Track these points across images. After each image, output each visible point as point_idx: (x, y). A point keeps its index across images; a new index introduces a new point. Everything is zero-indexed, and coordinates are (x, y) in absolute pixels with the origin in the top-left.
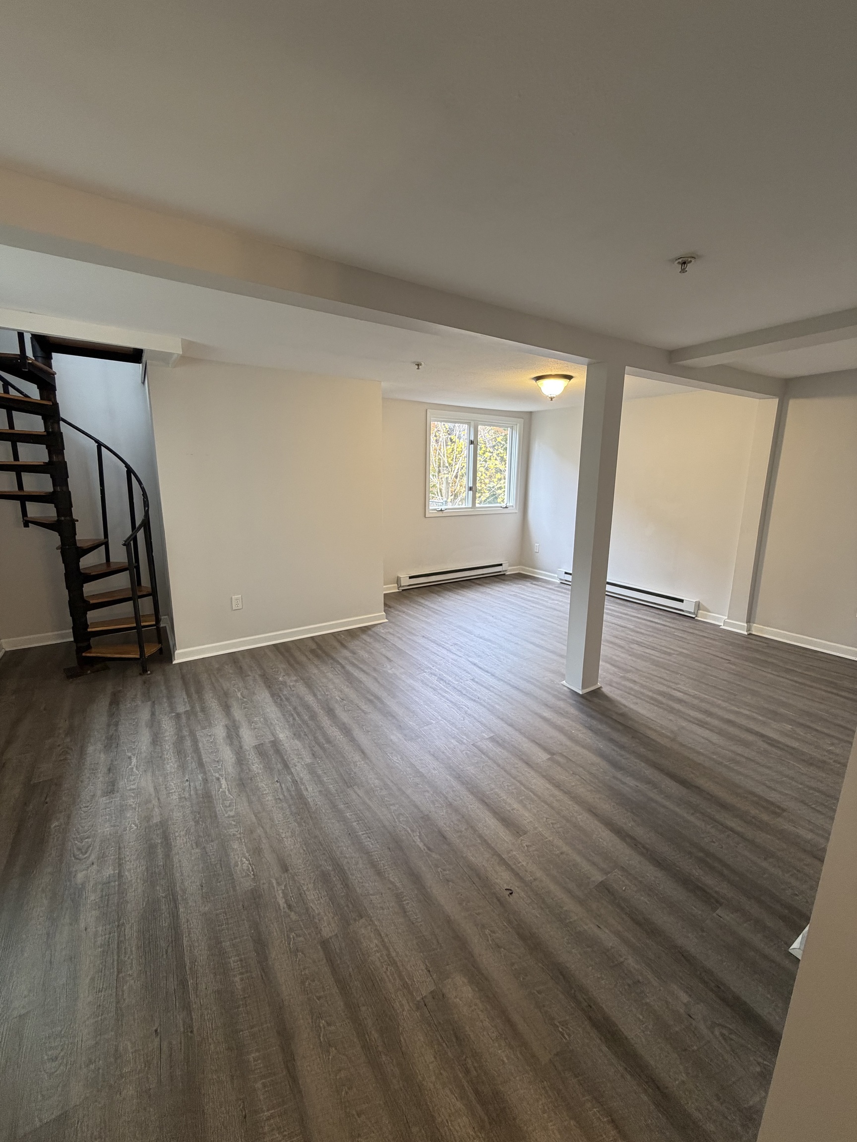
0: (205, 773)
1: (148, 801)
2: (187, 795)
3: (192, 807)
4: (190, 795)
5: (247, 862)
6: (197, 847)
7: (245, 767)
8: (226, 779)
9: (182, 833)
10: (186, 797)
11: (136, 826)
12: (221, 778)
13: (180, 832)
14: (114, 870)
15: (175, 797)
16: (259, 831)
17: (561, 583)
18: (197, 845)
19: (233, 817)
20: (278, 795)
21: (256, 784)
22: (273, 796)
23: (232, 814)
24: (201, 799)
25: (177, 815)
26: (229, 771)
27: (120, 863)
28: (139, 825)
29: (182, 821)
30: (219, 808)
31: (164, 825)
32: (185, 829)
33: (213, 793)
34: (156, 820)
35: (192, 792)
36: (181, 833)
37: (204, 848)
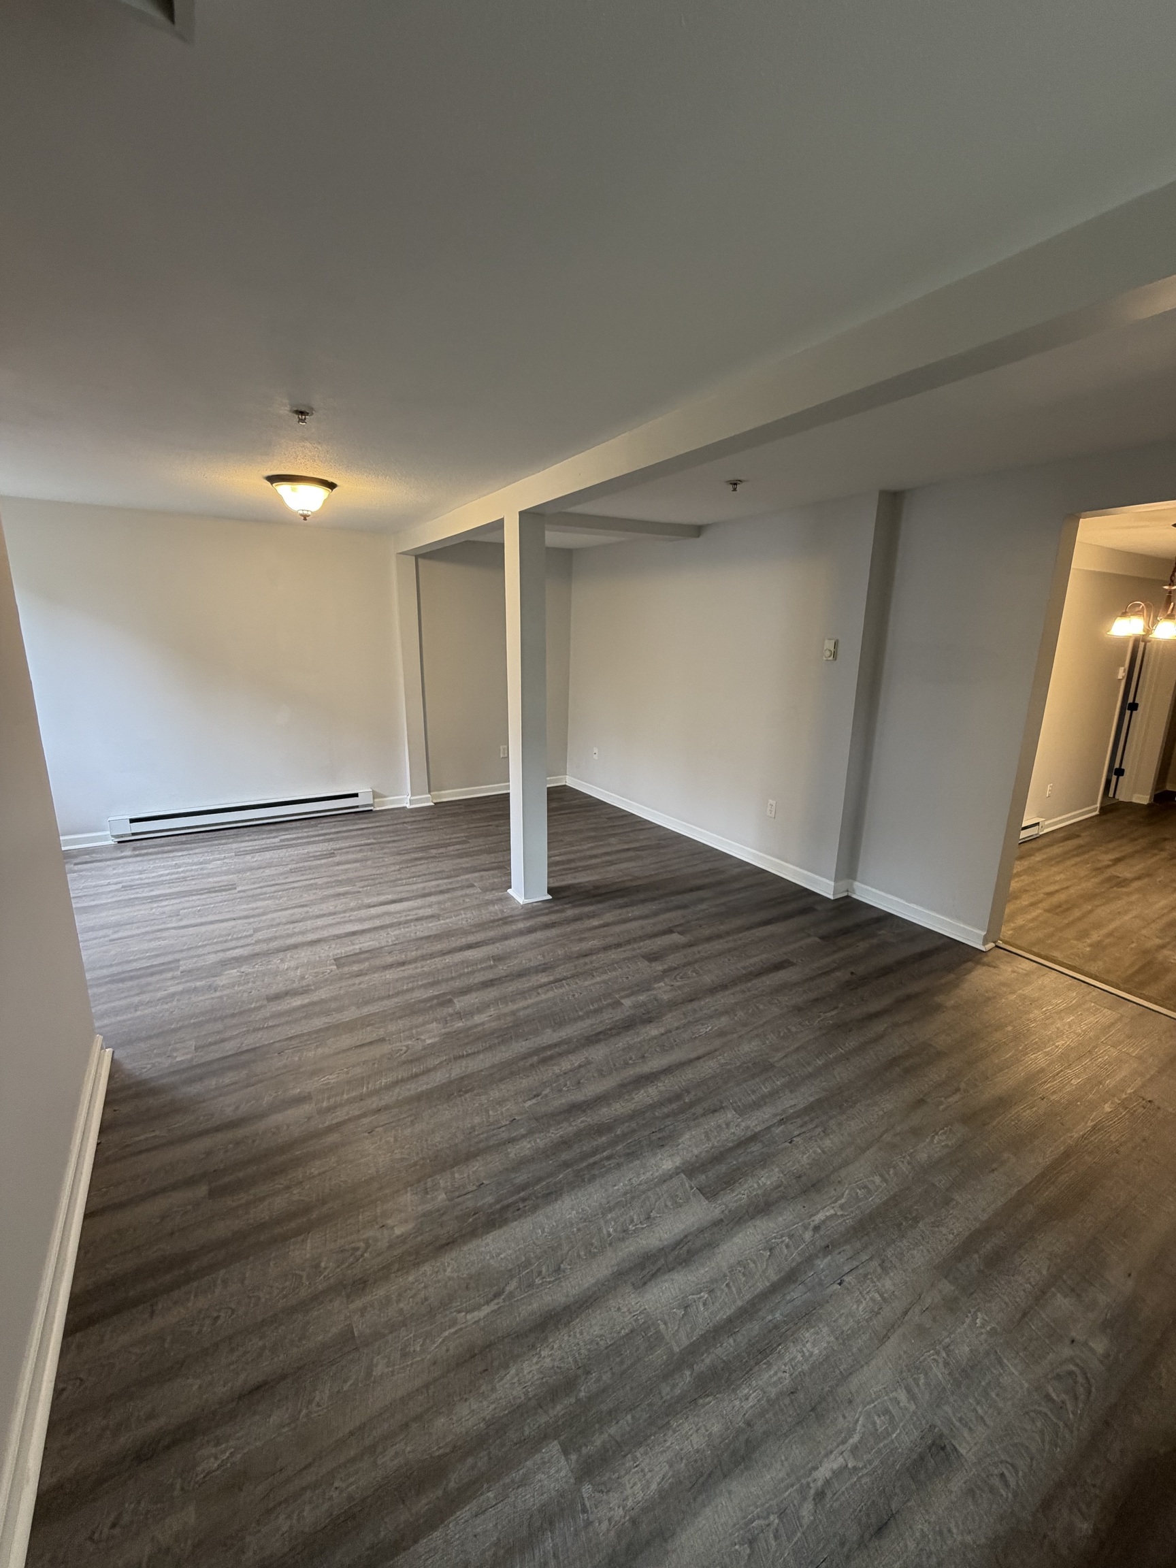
0: (809, 1260)
1: (921, 1330)
2: (875, 1263)
3: (894, 1241)
4: (871, 1259)
5: (936, 1137)
6: (952, 1199)
7: (775, 1195)
8: (810, 1217)
9: (944, 1230)
10: (880, 1262)
11: (977, 1315)
12: (812, 1224)
13: (944, 1235)
14: (1054, 1295)
15: (888, 1284)
16: (887, 1138)
17: (119, 842)
18: (947, 1201)
19: (881, 1176)
20: (819, 1134)
21: (808, 1167)
22: (821, 1139)
23: (877, 1179)
24: (872, 1235)
25: (919, 1257)
26: (791, 1217)
27: (1041, 1295)
28: (972, 1310)
29: (928, 1242)
30: (876, 1200)
31: (946, 1268)
32: (937, 1229)
33: (850, 1222)
34: (947, 1287)
35: (865, 1257)
36: (944, 1232)
37: (947, 1190)
